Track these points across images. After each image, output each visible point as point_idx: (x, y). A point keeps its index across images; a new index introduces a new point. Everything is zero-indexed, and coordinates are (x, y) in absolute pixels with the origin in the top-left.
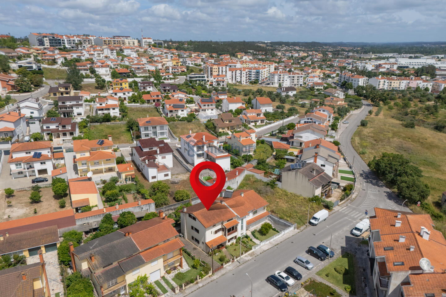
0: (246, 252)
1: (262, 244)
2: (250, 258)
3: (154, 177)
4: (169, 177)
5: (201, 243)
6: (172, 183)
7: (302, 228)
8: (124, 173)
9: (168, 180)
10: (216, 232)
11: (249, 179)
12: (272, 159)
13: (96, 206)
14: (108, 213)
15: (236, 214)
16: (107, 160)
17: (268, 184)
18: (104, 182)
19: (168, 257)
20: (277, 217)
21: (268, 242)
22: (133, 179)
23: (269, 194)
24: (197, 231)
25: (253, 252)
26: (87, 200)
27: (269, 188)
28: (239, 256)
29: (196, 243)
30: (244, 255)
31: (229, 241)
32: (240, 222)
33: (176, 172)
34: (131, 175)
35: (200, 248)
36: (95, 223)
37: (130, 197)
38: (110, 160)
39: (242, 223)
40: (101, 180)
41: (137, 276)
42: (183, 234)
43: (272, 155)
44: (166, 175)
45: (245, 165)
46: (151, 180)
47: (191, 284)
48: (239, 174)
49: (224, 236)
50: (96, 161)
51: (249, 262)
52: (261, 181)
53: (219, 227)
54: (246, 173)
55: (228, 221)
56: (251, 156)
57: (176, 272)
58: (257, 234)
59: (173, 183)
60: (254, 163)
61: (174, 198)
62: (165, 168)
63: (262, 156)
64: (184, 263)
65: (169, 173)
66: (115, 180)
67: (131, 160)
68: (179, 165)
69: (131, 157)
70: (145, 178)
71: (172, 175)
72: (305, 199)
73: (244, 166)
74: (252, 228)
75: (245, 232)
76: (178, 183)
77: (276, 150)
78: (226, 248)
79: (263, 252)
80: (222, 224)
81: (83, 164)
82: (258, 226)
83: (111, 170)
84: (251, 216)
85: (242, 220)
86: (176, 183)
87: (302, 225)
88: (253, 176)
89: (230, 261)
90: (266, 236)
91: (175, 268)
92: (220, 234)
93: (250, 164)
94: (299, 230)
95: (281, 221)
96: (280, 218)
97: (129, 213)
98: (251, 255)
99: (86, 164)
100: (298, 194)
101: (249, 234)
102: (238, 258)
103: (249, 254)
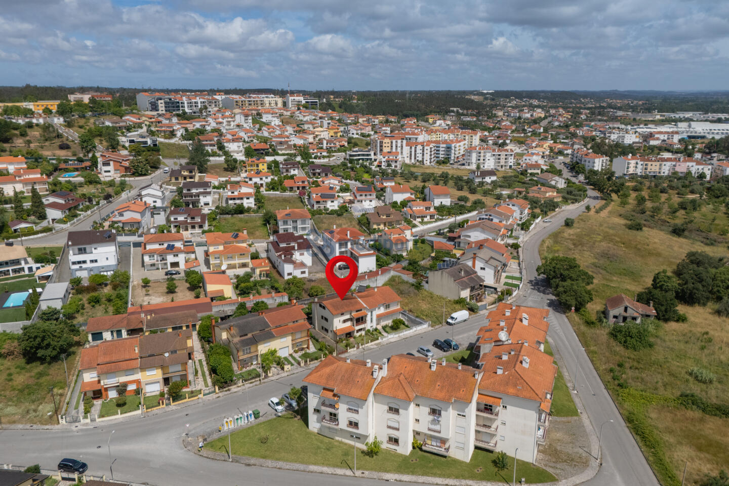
0: (371, 342)
1: (390, 336)
2: (375, 347)
3: (289, 274)
4: (306, 275)
5: (329, 331)
6: (308, 281)
7: (437, 327)
8: (258, 268)
9: (304, 278)
10: (345, 321)
11: (394, 281)
12: (429, 260)
13: (230, 298)
14: (243, 301)
15: (365, 306)
16: (241, 255)
17: (413, 285)
18: (237, 277)
19: (297, 337)
20: (414, 316)
21: (397, 335)
22: (267, 275)
23: (412, 295)
24: (326, 320)
25: (380, 343)
26: (222, 291)
27: (412, 289)
28: (365, 344)
29: (325, 333)
30: (370, 344)
31: (358, 331)
32: (369, 314)
33: (315, 271)
34: (266, 271)
35: (329, 336)
36: (230, 311)
37: (264, 291)
38: (244, 254)
39: (371, 316)
40: (235, 275)
41: (268, 348)
42: (314, 325)
43: (430, 256)
44: (303, 273)
45: (393, 265)
46: (286, 277)
47: (316, 361)
48: (382, 273)
49: (352, 326)
50: (230, 255)
51: (375, 350)
52: (407, 282)
53: (348, 317)
54: (392, 273)
55: (357, 311)
56: (402, 256)
57: (303, 352)
58: (387, 329)
59: (310, 281)
60: (405, 264)
61: (309, 295)
62: (302, 265)
63: (417, 257)
64: (311, 346)
65: (307, 270)
66: (248, 276)
67: (266, 256)
68: (319, 264)
69: (266, 254)
70: (281, 275)
71: (310, 273)
72: (450, 301)
73: (391, 266)
74: (384, 323)
75: (374, 325)
76: (315, 281)
77: (436, 251)
78: (354, 337)
79: (390, 343)
80: (351, 314)
81: (216, 258)
82: (389, 322)
83: (244, 265)
84: (382, 310)
85: (372, 312)
86: (313, 281)
87: (438, 324)
88: (399, 277)
89: (354, 347)
90: (396, 331)
91: (302, 349)
92: (349, 324)
93: (399, 264)
94: (433, 328)
95: (417, 319)
96: (417, 317)
97: (263, 302)
98: (376, 344)
99: (219, 258)
100: (444, 296)
101: (379, 327)
102: (364, 346)
103: (374, 344)
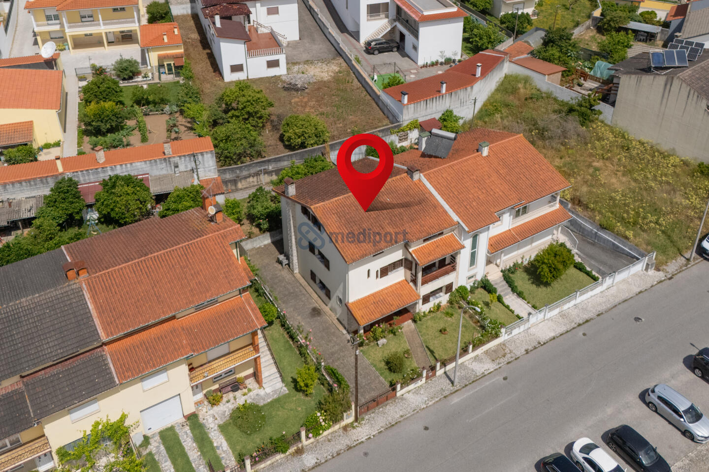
0: (477, 344)
1: (537, 317)
2: (488, 366)
3: (236, 68)
4: (281, 70)
6: (286, 89)
7: (672, 267)
9: (277, 78)
10: (384, 272)
11: (514, 91)
12: (588, 28)
14: (69, 175)
16: (115, 10)
17: (571, 110)
18: (99, 71)
19: (211, 357)
20: (592, 220)
21: (556, 312)
22: (179, 69)
23: (573, 143)
25: (503, 344)
26: (28, 126)
27: (572, 124)
28: (453, 359)
29: (322, 293)
30: (471, 355)
31: (426, 299)
32: (468, 243)
33: (305, 57)
34: (176, 57)
35: (331, 312)
36: (32, 202)
37: (157, 123)
38: (123, 9)
39: (474, 246)
40: (93, 67)
41: (92, 420)
42: (288, 258)
43: (589, 16)
44: (273, 64)
45: (508, 44)
46: (229, 76)
47: (279, 457)
48: (484, 74)
49: (411, 284)
50: (86, 12)
51: (487, 383)
52: (549, 96)
53: (397, 255)
54: (507, 68)
55: (425, 241)
56: (526, 18)
57: (240, 399)
58: (522, 281)
59: (291, 88)
60: (535, 40)
61: (281, 138)
62: (273, 41)
63: (562, 20)
64: (268, 370)
65: (282, 58)
66: (128, 70)
67: (189, 12)
68: (318, 35)
69: (189, 5)
70: (216, 67)
71: (290, 63)
72: (686, 163)
73: (502, 47)
74: (508, 259)
75: (481, 271)
76: (303, 89)
77: (604, 4)
78: (415, 321)
79: (535, 348)
80: (406, 246)
81: (49, 18)
82: (528, 252)
83: (127, 38)
84: (506, 223)
85: (475, 237)
86: (297, 90)
87: (675, 258)
88: (526, 80)
89: (420, 376)
90: (549, 289)
91: (236, 386)
92: (399, 275)
93: (520, 42)
94: (661, 275)
95: (603, 234)
96: (602, 227)
98: (493, 355)
99: (57, 17)
100: (664, 147)
101: (495, 276)
102: (450, 367)
103: (486, 352)
